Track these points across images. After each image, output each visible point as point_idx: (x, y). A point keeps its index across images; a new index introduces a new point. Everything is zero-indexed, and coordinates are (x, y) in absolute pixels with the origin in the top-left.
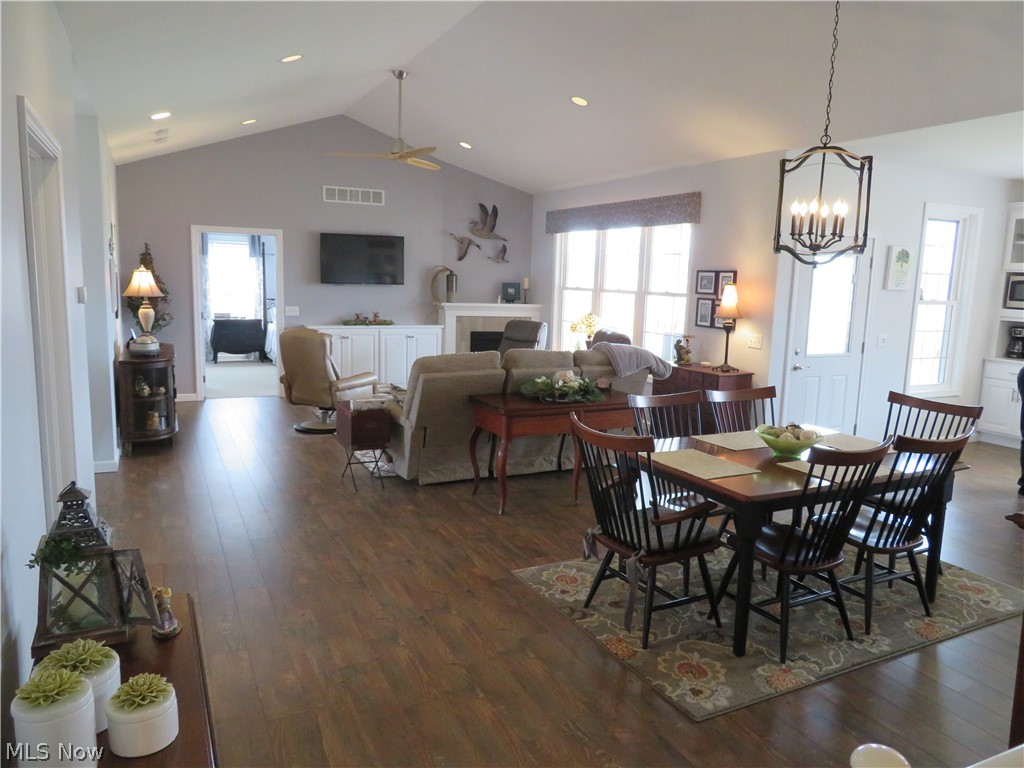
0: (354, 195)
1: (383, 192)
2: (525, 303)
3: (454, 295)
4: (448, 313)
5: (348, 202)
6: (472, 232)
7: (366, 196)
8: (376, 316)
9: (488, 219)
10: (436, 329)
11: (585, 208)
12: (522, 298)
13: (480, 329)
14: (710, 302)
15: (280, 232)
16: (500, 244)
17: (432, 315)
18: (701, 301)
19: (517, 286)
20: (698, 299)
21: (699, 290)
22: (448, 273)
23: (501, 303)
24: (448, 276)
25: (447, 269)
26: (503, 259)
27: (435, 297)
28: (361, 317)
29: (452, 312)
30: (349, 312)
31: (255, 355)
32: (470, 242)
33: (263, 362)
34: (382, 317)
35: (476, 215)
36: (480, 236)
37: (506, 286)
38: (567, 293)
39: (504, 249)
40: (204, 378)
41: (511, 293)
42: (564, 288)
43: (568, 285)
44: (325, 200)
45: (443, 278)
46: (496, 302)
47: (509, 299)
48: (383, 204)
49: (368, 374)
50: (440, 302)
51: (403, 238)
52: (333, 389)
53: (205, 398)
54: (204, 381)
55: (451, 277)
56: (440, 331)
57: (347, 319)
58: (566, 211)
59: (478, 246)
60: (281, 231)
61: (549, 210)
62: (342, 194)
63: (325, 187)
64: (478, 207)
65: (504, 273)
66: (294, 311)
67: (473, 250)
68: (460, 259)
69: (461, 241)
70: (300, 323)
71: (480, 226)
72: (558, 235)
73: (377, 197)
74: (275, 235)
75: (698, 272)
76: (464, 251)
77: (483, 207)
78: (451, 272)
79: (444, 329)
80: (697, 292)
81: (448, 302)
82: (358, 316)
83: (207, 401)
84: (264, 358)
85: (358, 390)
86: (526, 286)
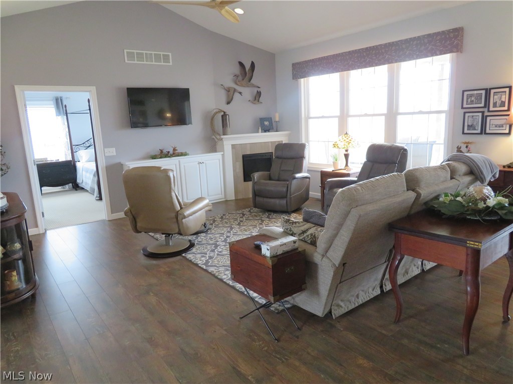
0: (149, 57)
1: (170, 54)
2: (277, 131)
3: (229, 129)
4: (225, 143)
5: (145, 63)
6: (236, 84)
7: (158, 58)
8: (174, 150)
9: (246, 73)
10: (217, 156)
11: (319, 58)
12: (275, 128)
13: (248, 153)
14: (480, 114)
15: (93, 89)
16: (256, 90)
17: (212, 146)
18: (467, 115)
19: (270, 120)
20: (465, 113)
21: (465, 106)
22: (223, 113)
23: (262, 132)
24: (222, 116)
25: (221, 111)
26: (258, 101)
27: (214, 131)
28: (165, 151)
29: (229, 142)
30: (155, 148)
31: (68, 186)
32: (235, 90)
33: (76, 190)
34: (179, 151)
35: (237, 70)
36: (242, 86)
37: (262, 120)
38: (310, 121)
39: (259, 94)
40: (43, 213)
41: (266, 125)
42: (308, 118)
43: (312, 115)
44: (126, 61)
45: (219, 118)
46: (258, 132)
47: (266, 130)
48: (171, 64)
49: (200, 199)
50: (220, 135)
51: (188, 89)
52: (180, 217)
53: (46, 231)
54: (43, 216)
55: (224, 117)
56: (221, 156)
57: (153, 154)
58: (306, 62)
59: (240, 93)
60: (95, 87)
61: (294, 62)
62: (140, 56)
63: (125, 51)
64: (238, 65)
65: (259, 111)
66: (112, 152)
67: (237, 95)
68: (228, 103)
69: (228, 90)
70: (117, 161)
71: (240, 78)
72: (302, 80)
73: (166, 58)
74: (89, 91)
75: (464, 91)
76: (231, 98)
77: (241, 65)
78: (224, 112)
79: (223, 155)
80: (462, 108)
81: (224, 135)
82: (162, 151)
83: (48, 232)
84: (77, 187)
85: (197, 214)
86: (277, 119)
